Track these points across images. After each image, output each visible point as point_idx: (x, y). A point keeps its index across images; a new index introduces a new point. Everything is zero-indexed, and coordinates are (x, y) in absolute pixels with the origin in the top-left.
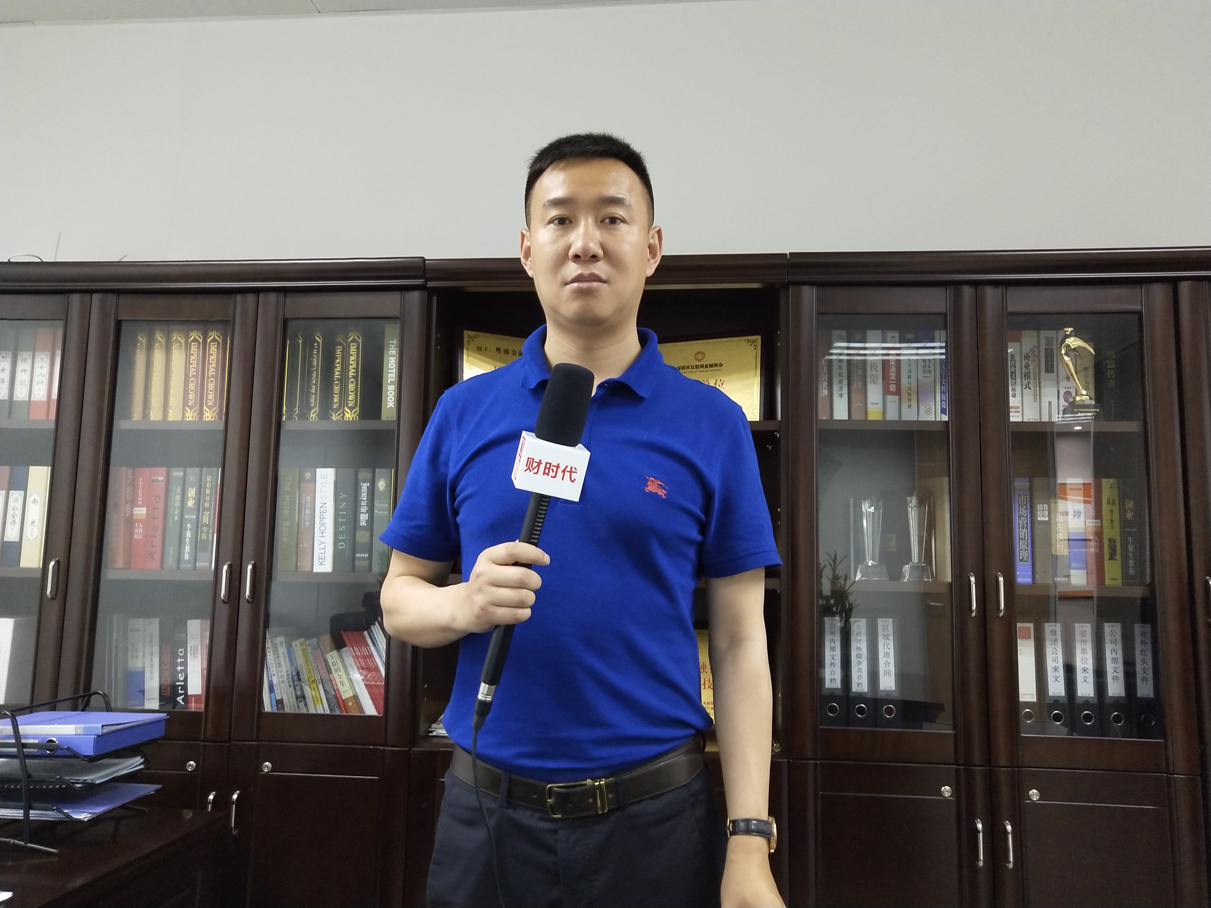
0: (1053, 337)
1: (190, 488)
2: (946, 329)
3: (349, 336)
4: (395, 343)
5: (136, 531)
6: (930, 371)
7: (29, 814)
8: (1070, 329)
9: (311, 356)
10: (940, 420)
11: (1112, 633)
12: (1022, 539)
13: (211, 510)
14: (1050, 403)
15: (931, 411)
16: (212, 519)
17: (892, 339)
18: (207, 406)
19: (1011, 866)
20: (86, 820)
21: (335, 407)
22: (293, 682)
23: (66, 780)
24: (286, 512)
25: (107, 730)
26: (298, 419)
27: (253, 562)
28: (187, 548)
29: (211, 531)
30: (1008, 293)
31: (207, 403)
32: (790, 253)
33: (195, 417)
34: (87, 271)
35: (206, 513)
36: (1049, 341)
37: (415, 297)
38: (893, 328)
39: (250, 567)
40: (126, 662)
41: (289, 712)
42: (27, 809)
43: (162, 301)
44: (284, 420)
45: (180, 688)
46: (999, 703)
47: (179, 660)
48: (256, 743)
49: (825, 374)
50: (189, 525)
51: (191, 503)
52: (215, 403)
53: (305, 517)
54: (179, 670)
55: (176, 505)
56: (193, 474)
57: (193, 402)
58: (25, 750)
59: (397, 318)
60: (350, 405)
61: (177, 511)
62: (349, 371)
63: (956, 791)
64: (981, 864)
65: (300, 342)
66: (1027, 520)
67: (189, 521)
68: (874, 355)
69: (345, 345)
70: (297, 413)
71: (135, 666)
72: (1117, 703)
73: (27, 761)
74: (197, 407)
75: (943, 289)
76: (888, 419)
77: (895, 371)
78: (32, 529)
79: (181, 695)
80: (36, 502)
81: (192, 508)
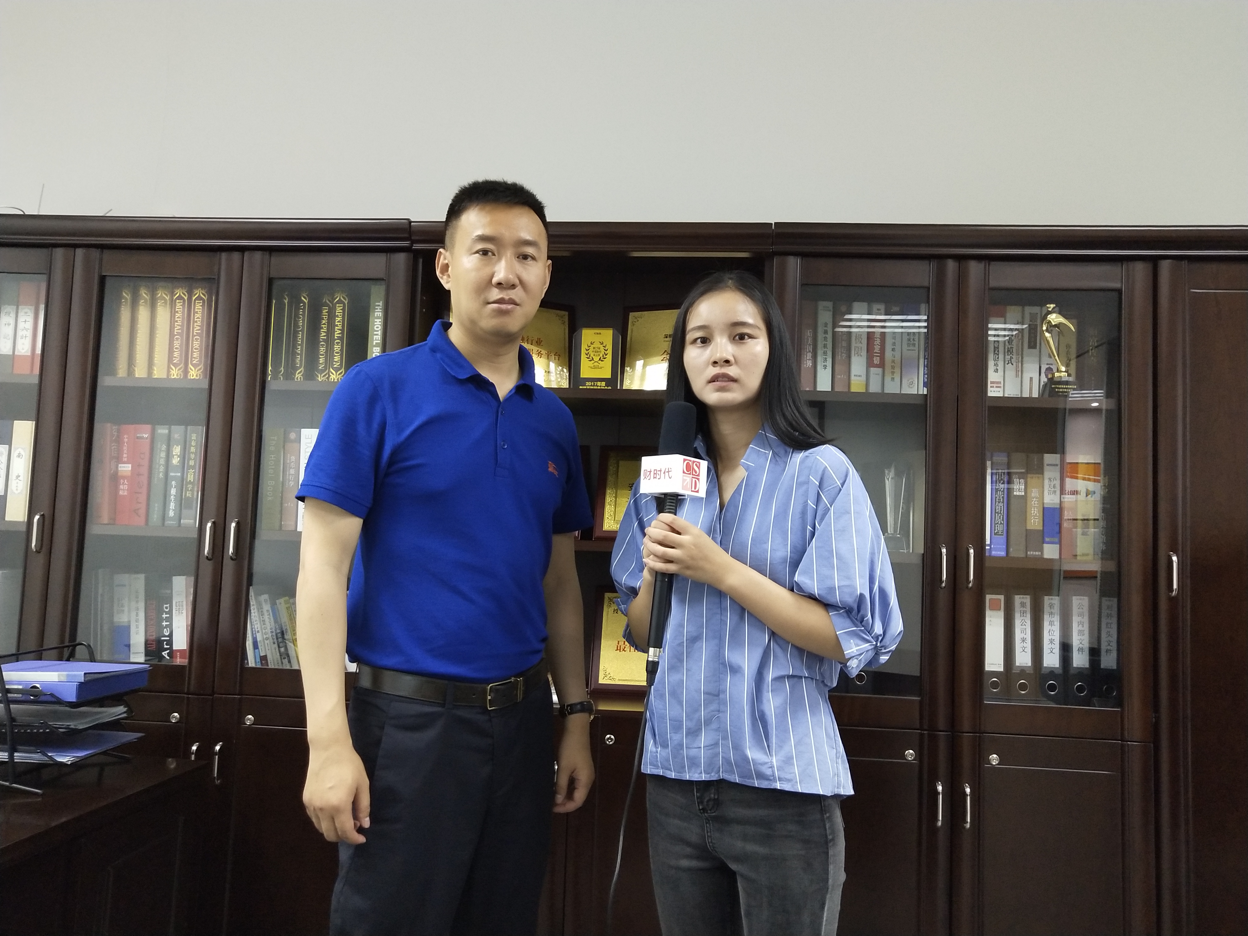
0: (1037, 313)
1: (175, 446)
2: (928, 302)
3: (335, 296)
4: (381, 305)
5: (121, 487)
6: (914, 345)
7: (13, 756)
8: (1052, 306)
9: (297, 316)
10: (922, 393)
11: (1080, 606)
12: (998, 513)
13: (195, 469)
14: (1031, 379)
15: (913, 384)
16: (197, 477)
17: (877, 311)
18: (192, 365)
19: (968, 826)
20: (69, 763)
21: (320, 368)
22: (277, 639)
23: (50, 725)
24: (271, 471)
25: (89, 677)
26: (283, 378)
27: (236, 520)
28: (172, 505)
29: (196, 489)
30: (990, 268)
31: (192, 361)
32: (775, 223)
33: (180, 375)
34: (69, 224)
35: (191, 471)
36: (1033, 317)
37: (401, 259)
38: (878, 300)
39: (233, 525)
40: (112, 615)
41: (273, 667)
42: (12, 751)
43: (146, 258)
44: (269, 379)
45: (165, 643)
46: (965, 671)
47: (164, 616)
48: (239, 697)
49: (810, 344)
50: (173, 483)
51: (175, 461)
52: (200, 361)
53: (289, 477)
54: (164, 626)
55: (161, 463)
56: (178, 432)
57: (178, 359)
58: (9, 695)
59: (383, 279)
60: (335, 366)
61: (162, 469)
62: (334, 332)
63: (920, 755)
64: (940, 824)
65: (286, 301)
66: (1004, 494)
67: (174, 478)
68: (859, 327)
69: (331, 305)
70: (282, 373)
71: (121, 620)
72: (1081, 673)
73: (11, 706)
74: (182, 365)
75: (927, 262)
76: (870, 391)
77: (879, 344)
78: (17, 483)
79: (166, 649)
80: (21, 456)
81: (177, 466)
